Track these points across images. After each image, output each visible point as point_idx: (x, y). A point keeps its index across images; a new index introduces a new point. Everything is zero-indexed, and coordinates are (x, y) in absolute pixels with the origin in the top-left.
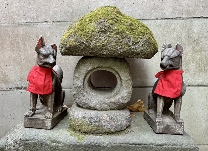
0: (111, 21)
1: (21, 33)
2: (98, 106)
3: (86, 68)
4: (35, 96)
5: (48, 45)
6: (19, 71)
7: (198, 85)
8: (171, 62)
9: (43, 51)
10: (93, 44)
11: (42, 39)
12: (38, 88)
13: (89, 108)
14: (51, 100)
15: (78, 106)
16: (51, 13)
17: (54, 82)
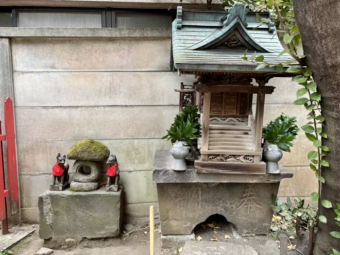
0: (86, 147)
1: (49, 146)
2: (82, 181)
3: (77, 165)
4: (55, 177)
5: (62, 156)
6: (46, 165)
7: (140, 171)
8: (110, 162)
9: (60, 158)
10: (79, 156)
11: (59, 154)
12: (57, 173)
13: (79, 182)
14: (62, 179)
15: (75, 181)
16: (65, 136)
17: (64, 171)
